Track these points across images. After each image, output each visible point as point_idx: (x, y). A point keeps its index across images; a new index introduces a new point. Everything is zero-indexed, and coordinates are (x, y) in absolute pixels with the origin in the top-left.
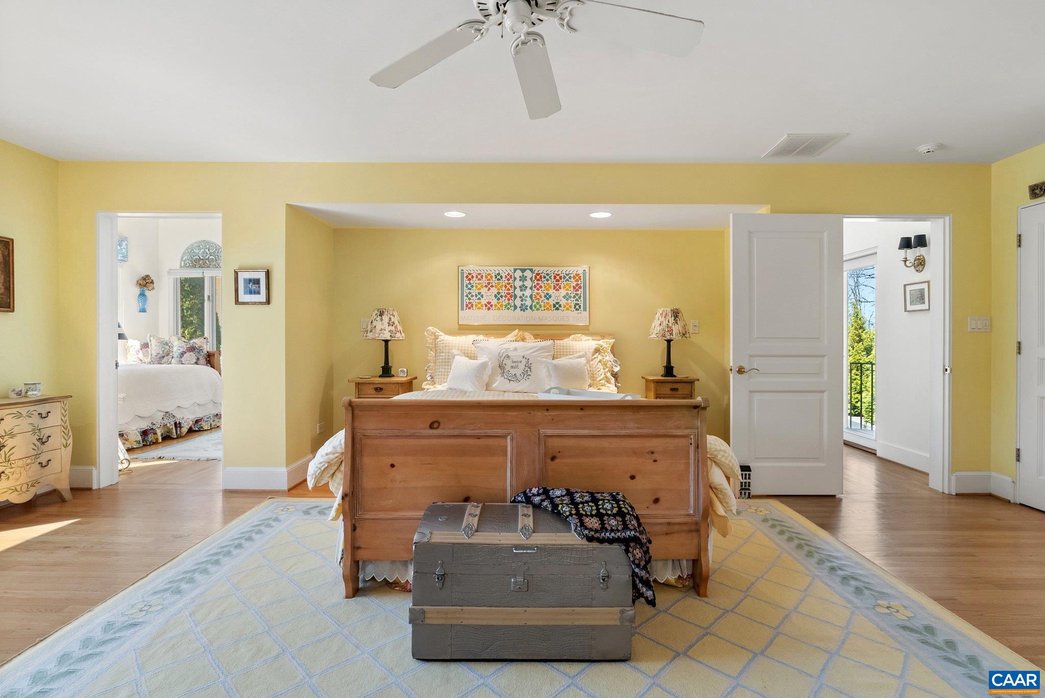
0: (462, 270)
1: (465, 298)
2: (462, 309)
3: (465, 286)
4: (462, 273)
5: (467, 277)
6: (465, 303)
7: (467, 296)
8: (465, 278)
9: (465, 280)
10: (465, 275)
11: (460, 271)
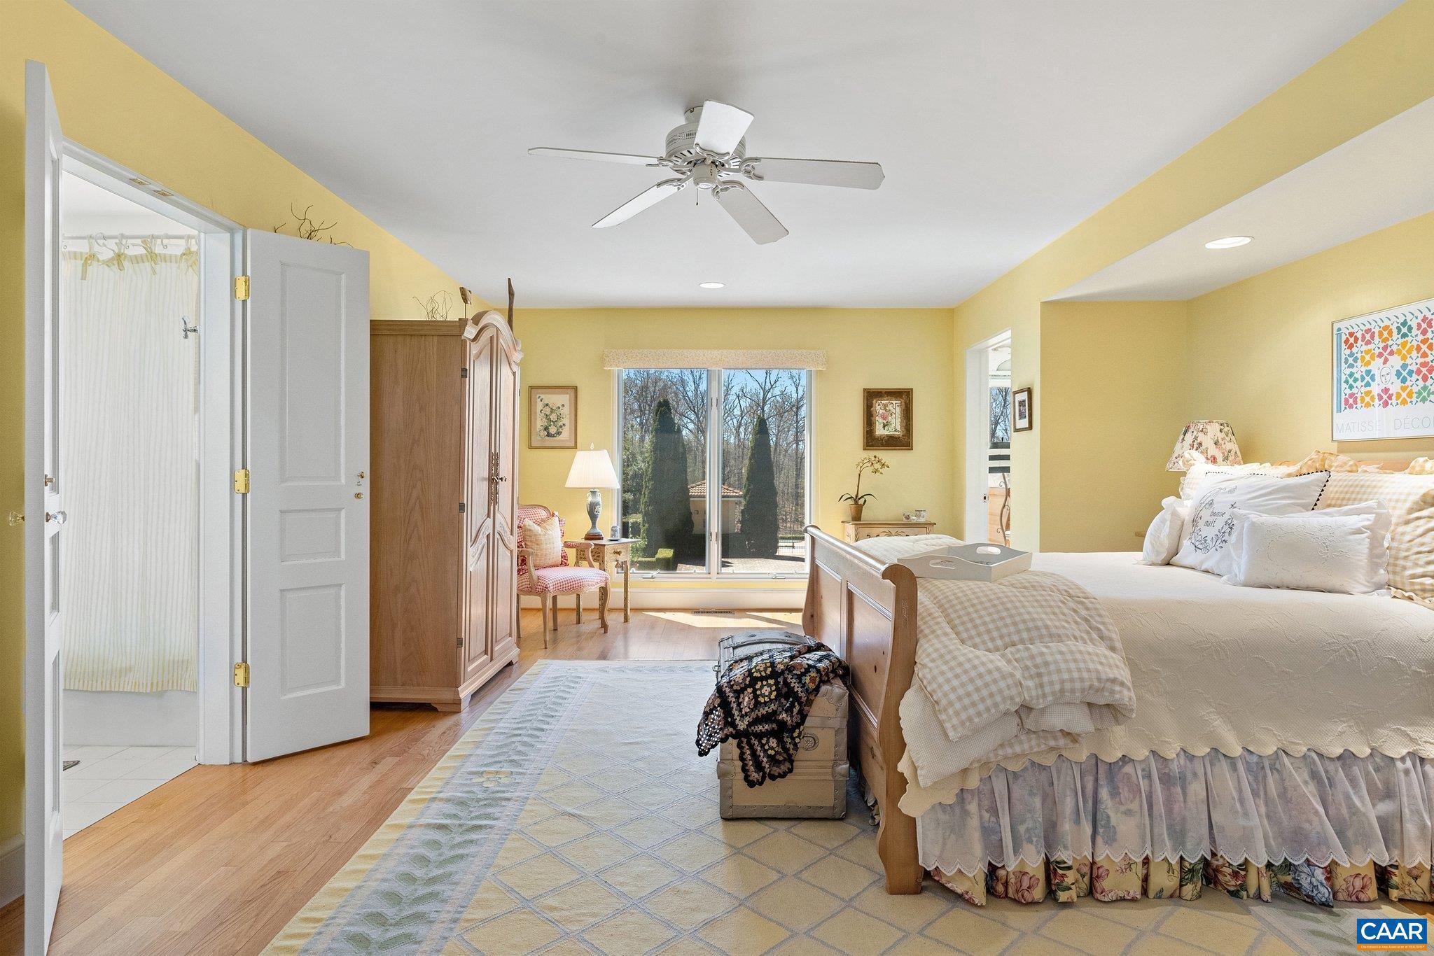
0: (1339, 329)
1: (1344, 385)
2: (1339, 410)
3: (1343, 360)
4: (1339, 336)
5: (1347, 341)
6: (1343, 396)
7: (1347, 382)
8: (1343, 345)
9: (1343, 349)
10: (1344, 338)
11: (1335, 332)
